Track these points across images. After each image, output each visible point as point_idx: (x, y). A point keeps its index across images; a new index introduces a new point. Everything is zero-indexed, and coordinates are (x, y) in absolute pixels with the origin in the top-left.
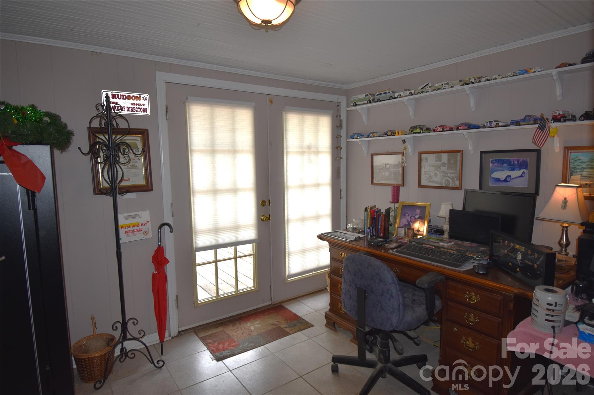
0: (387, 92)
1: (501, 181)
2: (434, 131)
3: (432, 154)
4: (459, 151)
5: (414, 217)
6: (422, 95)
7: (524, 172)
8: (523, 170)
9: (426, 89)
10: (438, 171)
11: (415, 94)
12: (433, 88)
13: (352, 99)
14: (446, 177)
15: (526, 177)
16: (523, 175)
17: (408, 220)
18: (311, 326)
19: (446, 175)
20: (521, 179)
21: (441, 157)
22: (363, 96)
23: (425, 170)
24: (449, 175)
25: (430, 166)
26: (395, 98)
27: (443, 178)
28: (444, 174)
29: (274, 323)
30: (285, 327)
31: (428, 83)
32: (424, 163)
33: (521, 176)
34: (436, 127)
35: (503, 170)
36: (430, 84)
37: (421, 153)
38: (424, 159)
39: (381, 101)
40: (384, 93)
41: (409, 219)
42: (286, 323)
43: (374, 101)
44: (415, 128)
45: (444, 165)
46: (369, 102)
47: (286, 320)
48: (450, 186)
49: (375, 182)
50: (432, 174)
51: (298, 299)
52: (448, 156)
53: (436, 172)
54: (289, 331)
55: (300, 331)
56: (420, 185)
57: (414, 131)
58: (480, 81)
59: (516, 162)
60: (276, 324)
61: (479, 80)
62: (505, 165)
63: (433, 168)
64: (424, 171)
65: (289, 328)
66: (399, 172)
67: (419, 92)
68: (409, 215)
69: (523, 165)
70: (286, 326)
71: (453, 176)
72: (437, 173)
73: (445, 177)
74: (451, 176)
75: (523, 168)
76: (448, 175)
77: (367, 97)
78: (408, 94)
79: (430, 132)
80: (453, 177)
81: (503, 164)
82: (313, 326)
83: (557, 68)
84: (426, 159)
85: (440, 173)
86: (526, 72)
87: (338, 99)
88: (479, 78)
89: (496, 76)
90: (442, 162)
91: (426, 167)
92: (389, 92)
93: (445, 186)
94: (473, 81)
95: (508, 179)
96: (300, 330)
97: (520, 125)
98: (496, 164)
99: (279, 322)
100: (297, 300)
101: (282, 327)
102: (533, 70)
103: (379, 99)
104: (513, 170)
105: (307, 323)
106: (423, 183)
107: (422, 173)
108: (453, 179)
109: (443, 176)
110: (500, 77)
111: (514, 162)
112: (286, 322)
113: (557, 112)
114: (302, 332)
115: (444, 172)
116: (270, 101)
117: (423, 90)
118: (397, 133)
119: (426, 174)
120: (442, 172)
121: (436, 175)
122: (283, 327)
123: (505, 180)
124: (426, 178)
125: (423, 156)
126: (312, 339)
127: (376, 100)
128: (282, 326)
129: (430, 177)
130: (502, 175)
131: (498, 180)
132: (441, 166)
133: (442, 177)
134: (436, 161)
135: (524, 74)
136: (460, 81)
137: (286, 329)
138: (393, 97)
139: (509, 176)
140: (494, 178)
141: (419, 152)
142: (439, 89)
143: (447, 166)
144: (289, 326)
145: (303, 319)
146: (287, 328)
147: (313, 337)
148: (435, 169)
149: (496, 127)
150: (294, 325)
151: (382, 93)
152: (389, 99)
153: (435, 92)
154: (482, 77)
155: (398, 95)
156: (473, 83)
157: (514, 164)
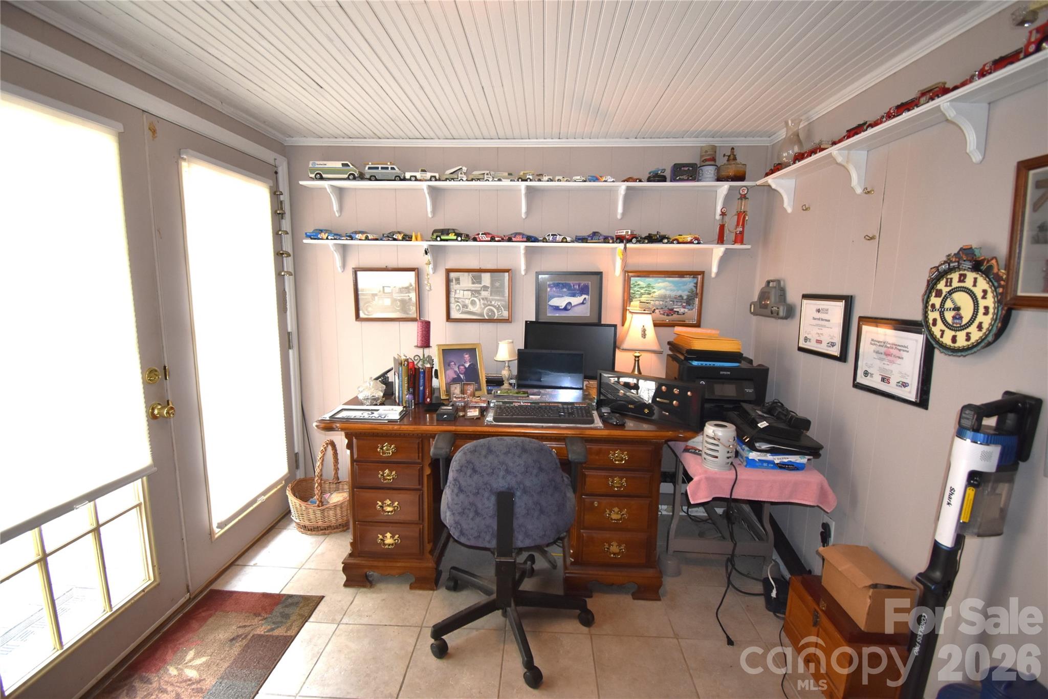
0: (390, 167)
1: (561, 309)
2: (475, 240)
3: (466, 274)
4: (507, 271)
5: (463, 365)
6: (452, 183)
7: (585, 298)
8: (584, 296)
9: (460, 175)
10: (476, 297)
11: (439, 180)
12: (471, 177)
13: (310, 166)
14: (489, 305)
15: (588, 304)
16: (585, 302)
17: (455, 372)
18: (317, 601)
19: (489, 303)
20: (583, 306)
21: (480, 278)
22: (338, 165)
23: (456, 296)
24: (493, 303)
25: (464, 290)
26: (404, 179)
27: (485, 307)
28: (486, 302)
29: (235, 634)
30: (268, 631)
31: (460, 167)
32: (454, 286)
33: (583, 303)
34: (479, 234)
35: (563, 297)
36: (465, 169)
37: (448, 271)
38: (454, 281)
39: (376, 180)
40: (382, 168)
41: (457, 369)
42: (262, 620)
43: (362, 177)
44: (446, 232)
45: (485, 288)
46: (351, 177)
47: (257, 615)
48: (495, 318)
49: (362, 315)
50: (467, 302)
51: (239, 562)
52: (492, 277)
53: (473, 298)
54: (285, 634)
55: (306, 621)
56: (449, 318)
57: (443, 237)
58: (540, 180)
59: (577, 287)
60: (241, 635)
61: (539, 178)
62: (565, 290)
63: (469, 293)
64: (455, 298)
65: (278, 627)
66: (410, 299)
67: (447, 177)
68: (455, 364)
69: (584, 290)
70: (269, 627)
71: (499, 304)
72: (475, 301)
73: (487, 306)
74: (496, 304)
75: (585, 294)
76: (491, 302)
77: (346, 168)
78: (429, 177)
79: (467, 241)
80: (499, 306)
81: (562, 288)
82: (323, 597)
83: (624, 181)
84: (458, 280)
85: (480, 300)
86: (596, 179)
87: (275, 159)
88: (538, 175)
89: (561, 178)
90: (482, 285)
91: (458, 291)
92: (393, 168)
93: (487, 318)
94: (531, 177)
95: (569, 307)
96: (306, 619)
97: (587, 242)
98: (554, 289)
99: (245, 626)
100: (238, 565)
101: (262, 633)
102: (604, 179)
103: (375, 177)
104: (574, 295)
105: (306, 599)
106: (455, 314)
107: (452, 300)
108: (498, 309)
109: (484, 304)
110: (566, 179)
111: (575, 287)
112: (260, 618)
113: (625, 231)
114: (311, 619)
115: (486, 299)
116: (149, 129)
117: (452, 176)
118: (414, 238)
119: (458, 302)
120: (483, 299)
121: (473, 303)
122: (265, 632)
123: (565, 309)
124: (458, 308)
125: (452, 275)
126: (341, 622)
127: (368, 176)
128: (261, 631)
129: (465, 306)
130: (561, 302)
131: (557, 308)
132: (481, 290)
133: (483, 306)
134: (473, 283)
135: (594, 181)
136: (510, 174)
137: (276, 633)
138: (402, 178)
139: (570, 303)
140: (552, 306)
141: (446, 269)
142: (479, 179)
143: (489, 290)
144: (274, 623)
145: (291, 596)
146: (272, 629)
147: (342, 618)
148: (472, 294)
149: (562, 242)
150: (286, 616)
151: (380, 166)
152: (394, 179)
153: (474, 183)
154: (541, 175)
155: (411, 176)
156: (531, 180)
157: (575, 289)
